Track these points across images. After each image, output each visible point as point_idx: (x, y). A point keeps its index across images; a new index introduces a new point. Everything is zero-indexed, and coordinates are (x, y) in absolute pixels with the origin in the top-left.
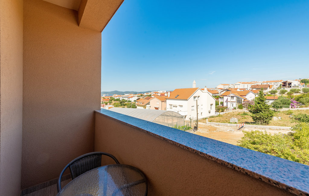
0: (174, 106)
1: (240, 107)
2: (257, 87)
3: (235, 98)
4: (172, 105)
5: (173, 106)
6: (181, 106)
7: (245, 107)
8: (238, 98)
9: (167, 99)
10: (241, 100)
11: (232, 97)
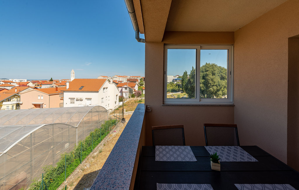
0: (77, 100)
1: (133, 96)
2: (131, 80)
3: (128, 89)
4: (74, 98)
5: (75, 100)
6: (90, 99)
7: (136, 96)
8: (130, 89)
9: (64, 91)
10: (132, 90)
11: (126, 88)
